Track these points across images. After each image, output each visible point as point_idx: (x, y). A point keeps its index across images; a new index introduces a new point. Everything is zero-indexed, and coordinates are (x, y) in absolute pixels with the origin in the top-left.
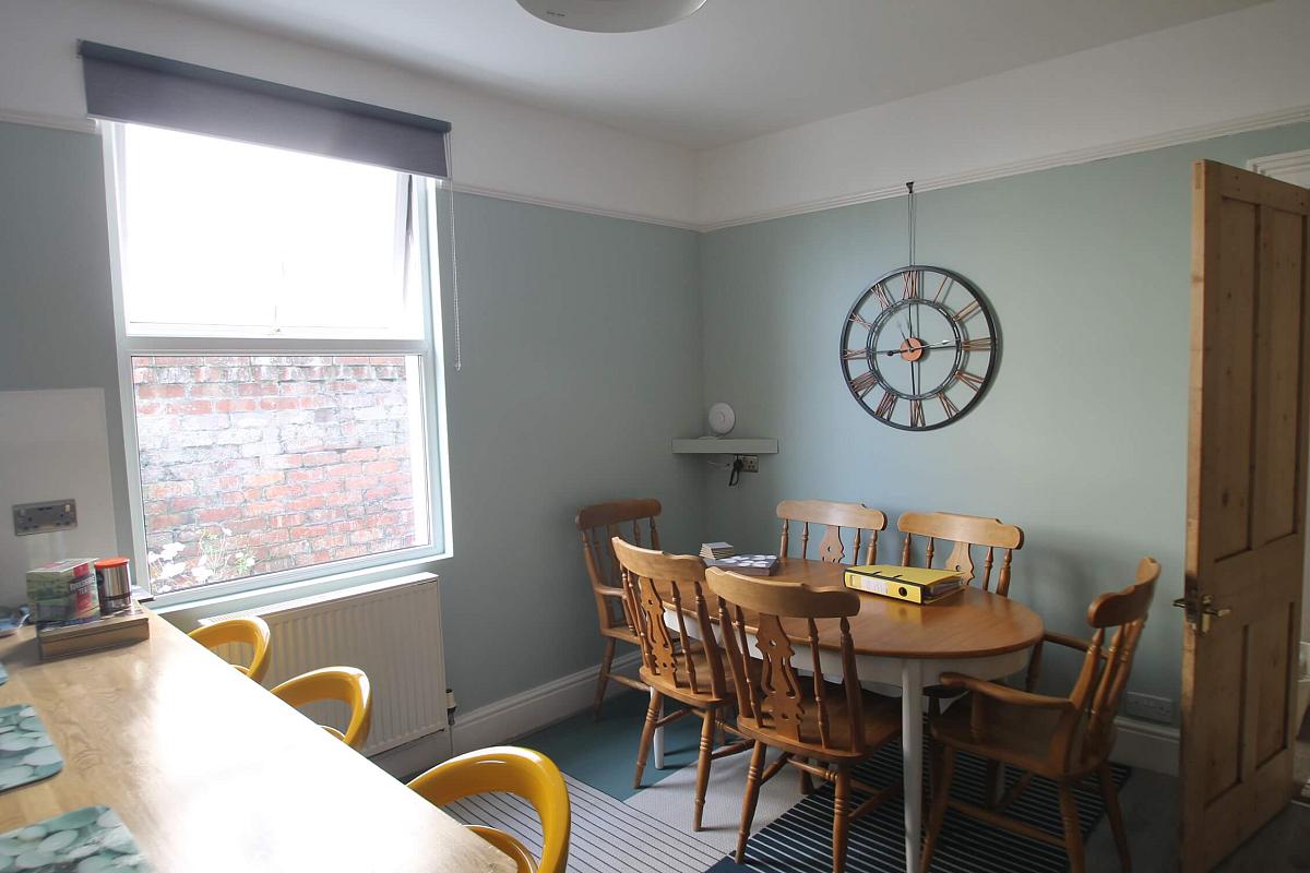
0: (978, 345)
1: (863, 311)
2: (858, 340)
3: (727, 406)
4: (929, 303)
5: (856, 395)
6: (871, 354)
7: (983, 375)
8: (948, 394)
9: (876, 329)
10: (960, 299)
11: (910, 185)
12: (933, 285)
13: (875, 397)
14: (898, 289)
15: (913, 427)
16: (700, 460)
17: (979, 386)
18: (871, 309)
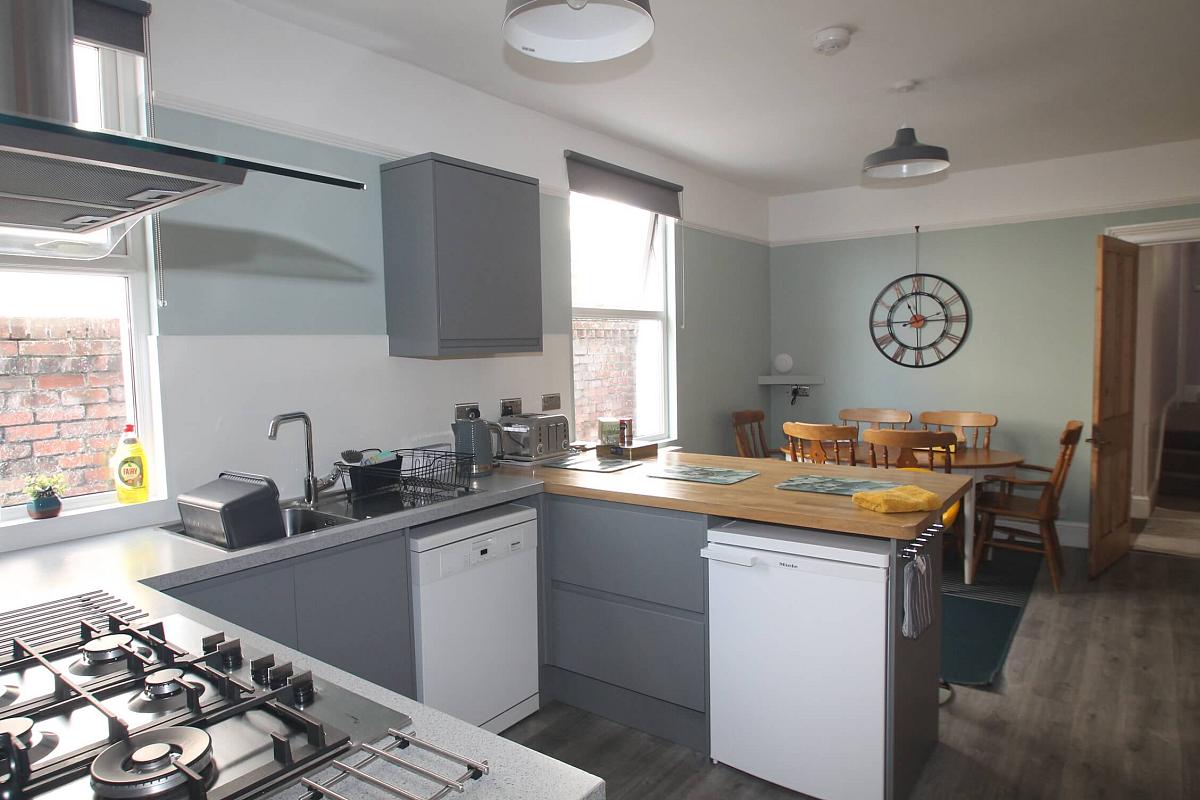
0: (957, 319)
1: (885, 299)
2: (882, 315)
3: (787, 356)
4: (929, 295)
5: (878, 346)
6: (889, 323)
7: (961, 336)
8: (939, 346)
9: (893, 309)
10: (946, 293)
11: (917, 228)
12: (929, 285)
13: (892, 349)
14: (908, 286)
15: (917, 366)
16: (767, 388)
17: (958, 342)
18: (891, 297)
